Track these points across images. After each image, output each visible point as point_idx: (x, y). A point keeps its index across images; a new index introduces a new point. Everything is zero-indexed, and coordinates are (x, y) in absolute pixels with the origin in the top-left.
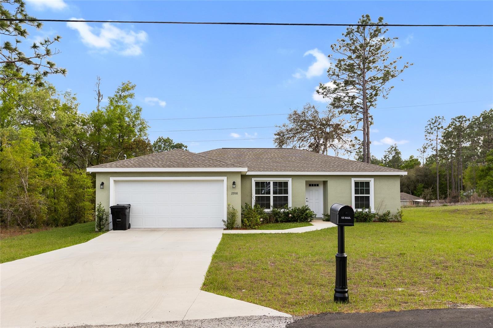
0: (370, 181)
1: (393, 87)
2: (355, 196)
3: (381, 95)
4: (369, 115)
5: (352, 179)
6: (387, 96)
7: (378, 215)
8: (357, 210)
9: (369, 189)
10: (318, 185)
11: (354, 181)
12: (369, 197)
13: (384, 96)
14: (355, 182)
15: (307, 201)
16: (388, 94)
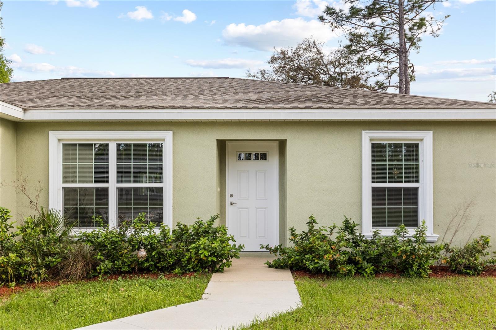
0: (422, 140)
1: (448, 16)
2: (374, 189)
3: (429, 29)
4: (408, 61)
5: (363, 132)
6: (438, 33)
7: (448, 250)
8: (376, 234)
9: (417, 166)
10: (264, 157)
11: (371, 140)
12: (416, 189)
13: (433, 31)
14: (373, 144)
15: (231, 204)
16: (439, 29)
